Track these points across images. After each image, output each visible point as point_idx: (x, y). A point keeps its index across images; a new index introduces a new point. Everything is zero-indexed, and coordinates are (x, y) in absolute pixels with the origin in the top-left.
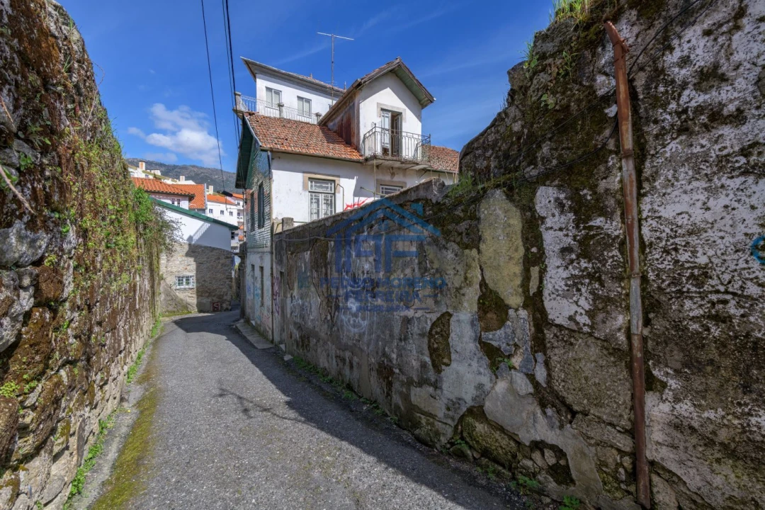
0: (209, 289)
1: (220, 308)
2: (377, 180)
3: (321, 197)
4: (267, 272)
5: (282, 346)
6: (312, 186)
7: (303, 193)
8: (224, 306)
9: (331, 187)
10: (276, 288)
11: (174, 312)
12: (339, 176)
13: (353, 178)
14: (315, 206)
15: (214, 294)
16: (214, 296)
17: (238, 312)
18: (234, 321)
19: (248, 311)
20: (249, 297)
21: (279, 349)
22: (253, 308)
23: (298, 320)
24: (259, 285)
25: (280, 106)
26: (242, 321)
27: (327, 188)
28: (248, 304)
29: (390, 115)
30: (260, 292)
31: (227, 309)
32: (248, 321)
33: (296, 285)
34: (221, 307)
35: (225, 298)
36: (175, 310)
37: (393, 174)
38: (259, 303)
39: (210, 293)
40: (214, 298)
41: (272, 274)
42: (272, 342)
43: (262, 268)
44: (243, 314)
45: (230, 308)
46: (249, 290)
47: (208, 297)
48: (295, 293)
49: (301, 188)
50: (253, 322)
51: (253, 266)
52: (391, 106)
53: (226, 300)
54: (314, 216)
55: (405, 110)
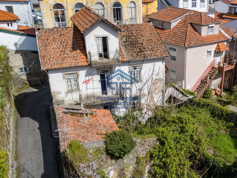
0: (38, 73)
1: (45, 82)
3: (72, 80)
6: (67, 77)
9: (76, 75)
11: (22, 88)
12: (79, 71)
13: (85, 70)
15: (41, 75)
16: (41, 76)
27: (74, 76)
36: (22, 87)
39: (39, 75)
40: (42, 77)
47: (38, 77)
49: (62, 79)
52: (102, 35)
54: (70, 87)
55: (109, 35)
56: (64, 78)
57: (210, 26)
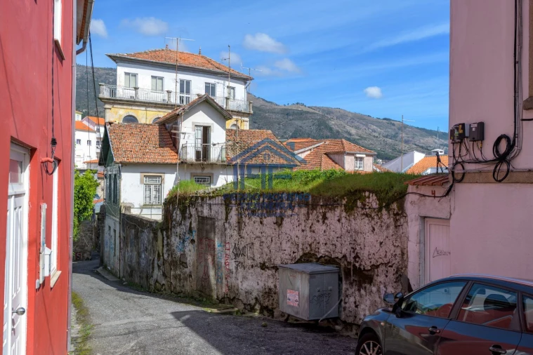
1: (81, 257)
2: (191, 174)
3: (152, 187)
4: (117, 235)
5: (124, 279)
6: (146, 181)
7: (140, 185)
8: (86, 255)
9: (159, 180)
10: (122, 245)
12: (164, 173)
13: (174, 174)
14: (148, 192)
15: (76, 245)
17: (97, 261)
18: (95, 268)
19: (106, 259)
20: (107, 249)
21: (122, 280)
22: (109, 257)
23: (130, 263)
24: (113, 241)
25: (136, 89)
26: (101, 268)
27: (156, 181)
28: (106, 255)
29: (202, 128)
30: (113, 246)
31: (88, 259)
32: (105, 268)
33: (129, 245)
34: (83, 257)
35: (86, 248)
37: (203, 169)
38: (113, 254)
40: (77, 248)
41: (120, 236)
42: (119, 278)
43: (115, 231)
44: (102, 262)
45: (90, 257)
46: (107, 244)
48: (129, 249)
49: (139, 182)
50: (109, 268)
51: (110, 227)
52: (203, 123)
53: (87, 250)
54: (148, 199)
55: (213, 124)
56: (142, 182)
57: (358, 155)
